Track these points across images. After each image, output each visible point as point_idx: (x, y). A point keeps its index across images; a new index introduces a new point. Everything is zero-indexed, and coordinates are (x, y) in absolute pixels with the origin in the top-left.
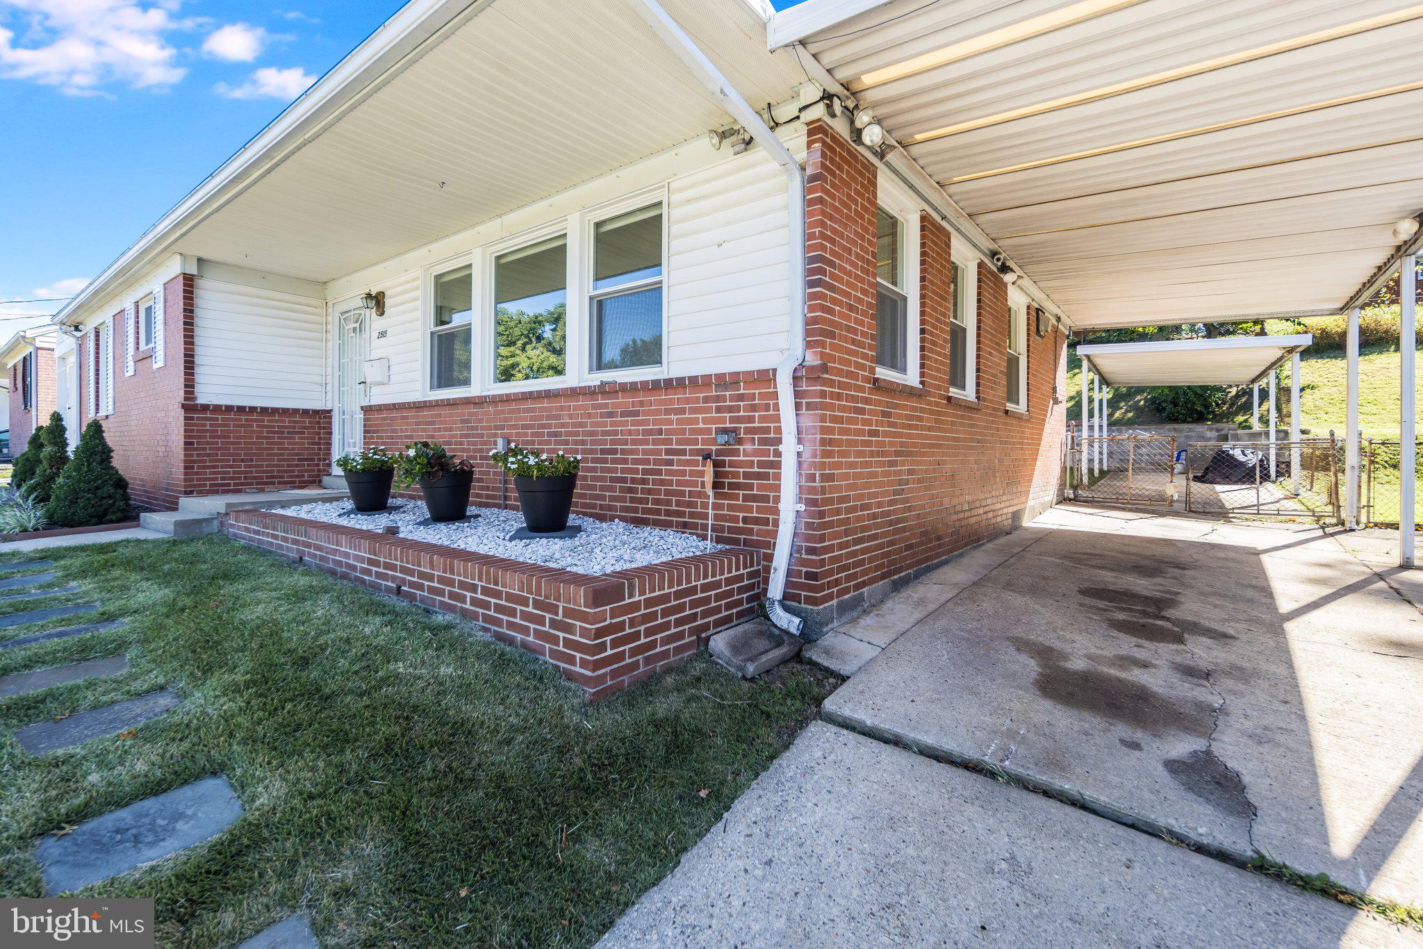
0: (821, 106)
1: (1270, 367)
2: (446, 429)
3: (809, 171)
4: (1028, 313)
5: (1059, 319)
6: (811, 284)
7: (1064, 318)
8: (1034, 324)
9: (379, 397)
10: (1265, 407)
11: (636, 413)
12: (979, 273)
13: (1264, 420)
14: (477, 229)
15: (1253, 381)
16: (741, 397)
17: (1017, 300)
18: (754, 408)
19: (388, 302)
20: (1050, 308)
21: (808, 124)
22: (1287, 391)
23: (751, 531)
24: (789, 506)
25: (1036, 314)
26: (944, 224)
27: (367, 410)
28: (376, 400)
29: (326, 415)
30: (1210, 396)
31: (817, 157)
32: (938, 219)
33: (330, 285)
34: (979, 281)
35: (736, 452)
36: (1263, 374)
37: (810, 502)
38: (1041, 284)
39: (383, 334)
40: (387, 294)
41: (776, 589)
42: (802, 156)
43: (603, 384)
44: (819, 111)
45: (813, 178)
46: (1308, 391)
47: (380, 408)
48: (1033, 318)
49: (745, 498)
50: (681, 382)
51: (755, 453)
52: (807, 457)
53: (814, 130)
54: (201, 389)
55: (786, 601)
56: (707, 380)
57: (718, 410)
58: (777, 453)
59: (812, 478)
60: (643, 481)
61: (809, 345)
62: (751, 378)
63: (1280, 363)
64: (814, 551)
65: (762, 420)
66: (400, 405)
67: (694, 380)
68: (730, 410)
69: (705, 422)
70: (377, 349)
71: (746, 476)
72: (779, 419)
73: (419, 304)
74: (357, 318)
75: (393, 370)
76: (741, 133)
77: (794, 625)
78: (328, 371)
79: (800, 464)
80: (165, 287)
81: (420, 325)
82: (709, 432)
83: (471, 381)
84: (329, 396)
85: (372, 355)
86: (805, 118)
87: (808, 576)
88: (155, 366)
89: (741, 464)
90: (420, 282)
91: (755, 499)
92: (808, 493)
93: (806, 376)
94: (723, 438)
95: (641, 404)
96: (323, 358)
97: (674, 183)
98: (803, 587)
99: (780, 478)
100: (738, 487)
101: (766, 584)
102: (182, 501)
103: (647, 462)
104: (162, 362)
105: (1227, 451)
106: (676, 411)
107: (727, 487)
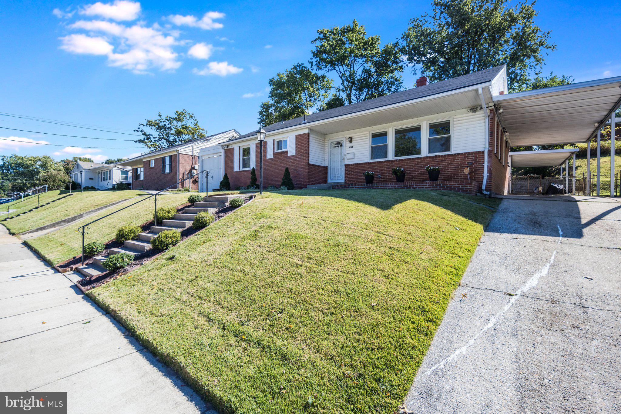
1: (566, 160)
2: (380, 168)
3: (490, 117)
4: (505, 142)
5: (509, 144)
7: (511, 144)
9: (348, 162)
10: (564, 173)
11: (446, 161)
13: (564, 177)
14: (391, 123)
15: (561, 164)
16: (474, 156)
17: (504, 138)
18: (477, 158)
19: (353, 139)
22: (572, 167)
24: (485, 174)
27: (346, 166)
28: (347, 163)
29: (326, 168)
31: (492, 115)
32: (499, 122)
33: (328, 137)
34: (501, 134)
35: (473, 166)
36: (564, 162)
37: (489, 173)
39: (352, 147)
40: (353, 137)
41: (484, 188)
42: (489, 114)
44: (493, 107)
45: (491, 119)
46: (579, 168)
47: (349, 165)
49: (474, 174)
50: (458, 154)
51: (477, 166)
52: (489, 166)
53: (491, 111)
54: (310, 160)
55: (486, 190)
56: (465, 153)
57: (468, 159)
58: (482, 165)
59: (491, 169)
60: (447, 173)
61: (490, 147)
62: (476, 153)
63: (569, 158)
64: (491, 181)
65: (478, 160)
66: (362, 163)
67: (462, 154)
68: (471, 158)
69: (464, 161)
70: (349, 151)
71: (474, 170)
72: (484, 159)
73: (368, 140)
74: (339, 143)
75: (356, 155)
76: (474, 109)
77: (488, 193)
78: (326, 157)
79: (488, 167)
80: (296, 136)
81: (368, 144)
82: (465, 163)
83: (386, 157)
84: (326, 163)
85: (347, 152)
86: (489, 108)
87: (489, 186)
88: (289, 155)
89: (474, 168)
90: (368, 135)
91: (477, 174)
92: (489, 171)
93: (490, 152)
94: (469, 164)
95: (447, 159)
96: (324, 153)
97: (455, 117)
98: (488, 188)
99: (483, 170)
100: (473, 172)
101: (481, 187)
102: (308, 186)
103: (449, 170)
104: (295, 154)
105: (553, 186)
106: (456, 160)
107: (470, 173)
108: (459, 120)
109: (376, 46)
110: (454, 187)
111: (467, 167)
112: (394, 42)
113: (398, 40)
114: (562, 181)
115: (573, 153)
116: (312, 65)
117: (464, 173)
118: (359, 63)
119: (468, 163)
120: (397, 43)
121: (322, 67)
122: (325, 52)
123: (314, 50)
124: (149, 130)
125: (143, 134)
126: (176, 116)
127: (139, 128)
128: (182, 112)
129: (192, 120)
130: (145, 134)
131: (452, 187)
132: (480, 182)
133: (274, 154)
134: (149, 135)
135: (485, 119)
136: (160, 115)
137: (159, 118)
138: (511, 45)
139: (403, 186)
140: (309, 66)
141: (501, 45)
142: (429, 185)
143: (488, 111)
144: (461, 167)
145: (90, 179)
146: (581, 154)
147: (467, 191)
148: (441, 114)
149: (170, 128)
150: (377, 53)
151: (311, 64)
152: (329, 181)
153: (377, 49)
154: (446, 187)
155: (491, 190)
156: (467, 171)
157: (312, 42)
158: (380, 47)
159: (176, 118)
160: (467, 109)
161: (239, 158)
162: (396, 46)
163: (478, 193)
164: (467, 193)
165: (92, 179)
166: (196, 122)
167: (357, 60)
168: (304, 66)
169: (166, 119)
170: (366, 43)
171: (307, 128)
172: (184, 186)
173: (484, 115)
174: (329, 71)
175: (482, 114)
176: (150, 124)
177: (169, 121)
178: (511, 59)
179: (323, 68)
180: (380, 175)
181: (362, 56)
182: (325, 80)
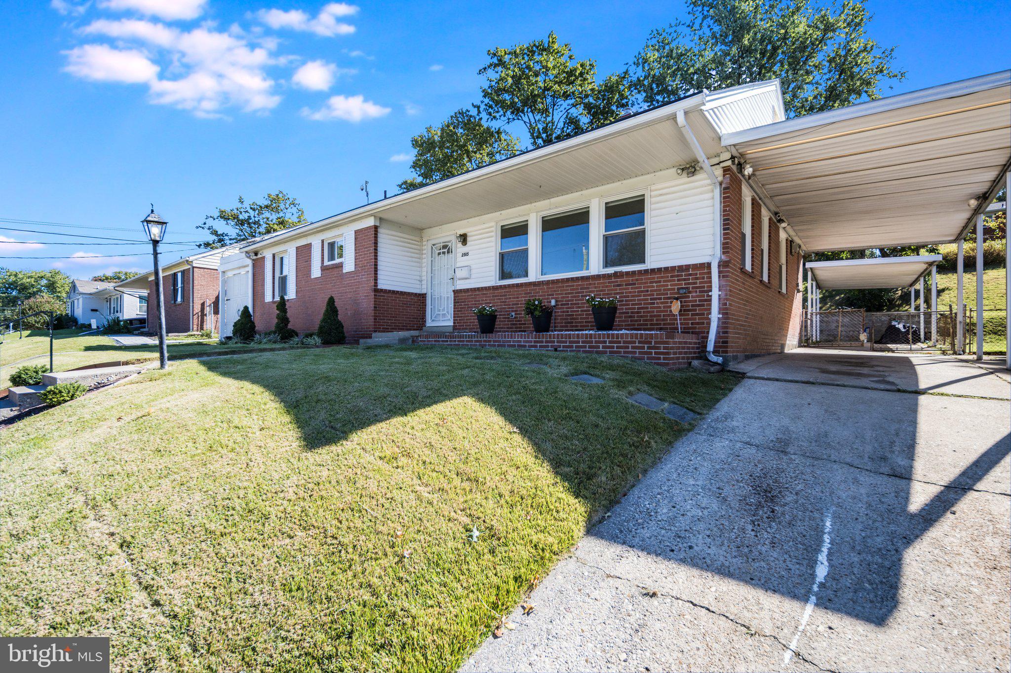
0: (730, 161)
1: (920, 276)
2: (514, 298)
3: (723, 186)
4: (787, 243)
5: (800, 247)
6: (724, 229)
7: (803, 246)
8: (789, 249)
9: (461, 285)
10: (918, 302)
11: (634, 284)
12: (770, 223)
13: (917, 308)
14: (534, 204)
15: (912, 285)
16: (690, 275)
17: (783, 236)
18: (697, 279)
19: (468, 239)
20: (797, 240)
21: (723, 168)
22: (931, 291)
23: (695, 328)
24: (715, 315)
25: (790, 243)
26: (760, 201)
27: (456, 292)
28: (458, 288)
29: (423, 296)
30: (884, 296)
31: (728, 180)
32: (758, 199)
33: (424, 231)
34: (770, 226)
35: (688, 297)
36: (916, 280)
37: (723, 314)
38: (795, 228)
39: (466, 254)
40: (468, 234)
41: (710, 347)
42: (720, 178)
43: (616, 273)
44: (729, 163)
45: (725, 189)
46: (946, 292)
47: (461, 291)
48: (789, 246)
49: (692, 315)
50: (659, 270)
51: (697, 296)
52: (723, 296)
53: (726, 170)
54: (379, 281)
55: (715, 352)
56: (673, 268)
57: (679, 280)
58: (708, 296)
59: (725, 304)
60: (638, 313)
61: (724, 253)
62: (695, 267)
63: (926, 274)
64: (726, 332)
65: (700, 283)
66: (482, 288)
67: (666, 269)
68: (684, 280)
69: (671, 286)
70: (461, 261)
71: (693, 306)
72: (711, 282)
73: (493, 239)
74: (445, 247)
75: (473, 271)
76: (691, 168)
77: (720, 360)
78: (424, 274)
79: (720, 299)
80: (356, 232)
81: (494, 249)
82: (674, 289)
83: (526, 275)
84: (424, 286)
85: (458, 265)
86: (722, 165)
87: (723, 342)
88: (344, 271)
89: (690, 301)
90: (493, 229)
91: (697, 315)
92: (723, 310)
93: (722, 265)
94: (682, 291)
95: (637, 280)
96: (421, 267)
97: (653, 187)
98: (721, 347)
99: (710, 305)
100: (689, 310)
101: (706, 347)
102: (374, 335)
103: (641, 304)
104: (353, 269)
105: (895, 326)
106: (656, 282)
107: (683, 311)
108: (661, 195)
109: (588, 77)
110: (633, 347)
111: (677, 299)
112: (621, 70)
113: (628, 66)
114: (913, 316)
115: (931, 264)
116: (479, 112)
117: (671, 311)
118: (562, 108)
119: (678, 289)
120: (626, 73)
121: (497, 115)
122: (505, 90)
123: (486, 85)
124: (221, 227)
125: (212, 233)
126: (268, 202)
127: (205, 224)
128: (277, 195)
129: (294, 210)
130: (215, 233)
131: (628, 348)
132: (704, 332)
133: (324, 269)
134: (222, 235)
135: (713, 191)
136: (241, 201)
137: (239, 205)
138: (825, 74)
139: (535, 342)
140: (473, 112)
141: (808, 73)
142: (583, 342)
143: (719, 172)
144: (665, 298)
145: (92, 310)
146: (947, 266)
147: (659, 359)
148: (624, 182)
149: (257, 223)
150: (592, 90)
151: (476, 109)
152: (429, 323)
153: (591, 83)
154: (617, 347)
155: (726, 352)
156: (676, 307)
157: (480, 72)
158: (596, 81)
159: (267, 207)
160: (674, 170)
161: (274, 277)
162: (624, 77)
163: (697, 358)
164: (658, 364)
165: (96, 310)
166: (300, 213)
167: (559, 104)
168: (470, 114)
169: (251, 208)
170: (571, 73)
171: (371, 215)
172: (205, 326)
173: (708, 181)
174: (508, 122)
175: (704, 179)
176: (223, 216)
177: (257, 211)
178: (828, 99)
179: (498, 117)
180: (513, 314)
181: (566, 96)
182: (503, 136)
